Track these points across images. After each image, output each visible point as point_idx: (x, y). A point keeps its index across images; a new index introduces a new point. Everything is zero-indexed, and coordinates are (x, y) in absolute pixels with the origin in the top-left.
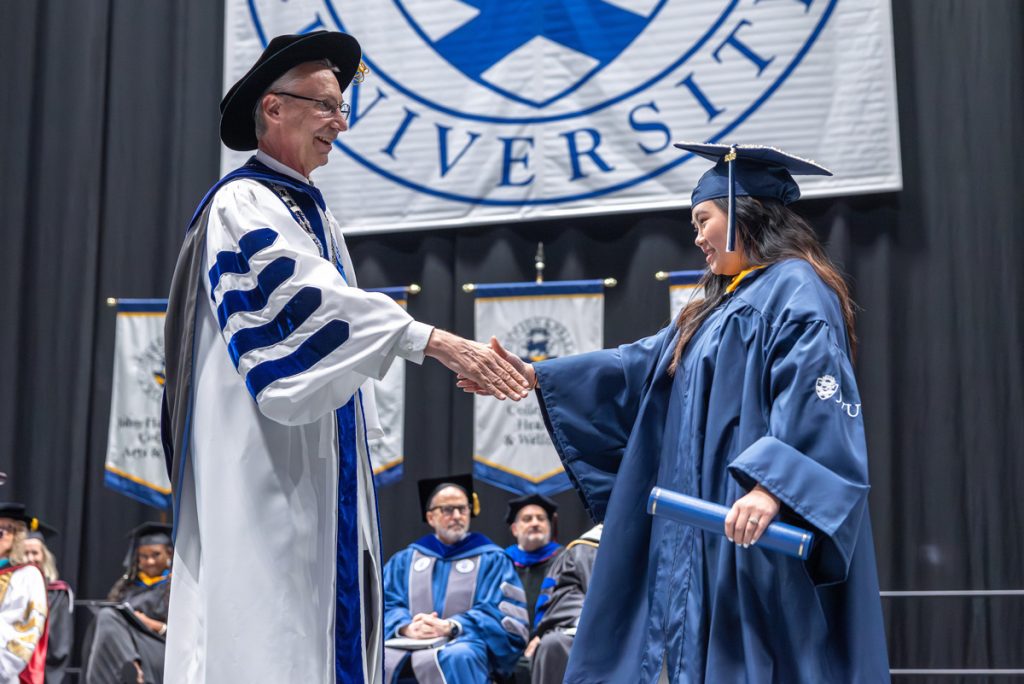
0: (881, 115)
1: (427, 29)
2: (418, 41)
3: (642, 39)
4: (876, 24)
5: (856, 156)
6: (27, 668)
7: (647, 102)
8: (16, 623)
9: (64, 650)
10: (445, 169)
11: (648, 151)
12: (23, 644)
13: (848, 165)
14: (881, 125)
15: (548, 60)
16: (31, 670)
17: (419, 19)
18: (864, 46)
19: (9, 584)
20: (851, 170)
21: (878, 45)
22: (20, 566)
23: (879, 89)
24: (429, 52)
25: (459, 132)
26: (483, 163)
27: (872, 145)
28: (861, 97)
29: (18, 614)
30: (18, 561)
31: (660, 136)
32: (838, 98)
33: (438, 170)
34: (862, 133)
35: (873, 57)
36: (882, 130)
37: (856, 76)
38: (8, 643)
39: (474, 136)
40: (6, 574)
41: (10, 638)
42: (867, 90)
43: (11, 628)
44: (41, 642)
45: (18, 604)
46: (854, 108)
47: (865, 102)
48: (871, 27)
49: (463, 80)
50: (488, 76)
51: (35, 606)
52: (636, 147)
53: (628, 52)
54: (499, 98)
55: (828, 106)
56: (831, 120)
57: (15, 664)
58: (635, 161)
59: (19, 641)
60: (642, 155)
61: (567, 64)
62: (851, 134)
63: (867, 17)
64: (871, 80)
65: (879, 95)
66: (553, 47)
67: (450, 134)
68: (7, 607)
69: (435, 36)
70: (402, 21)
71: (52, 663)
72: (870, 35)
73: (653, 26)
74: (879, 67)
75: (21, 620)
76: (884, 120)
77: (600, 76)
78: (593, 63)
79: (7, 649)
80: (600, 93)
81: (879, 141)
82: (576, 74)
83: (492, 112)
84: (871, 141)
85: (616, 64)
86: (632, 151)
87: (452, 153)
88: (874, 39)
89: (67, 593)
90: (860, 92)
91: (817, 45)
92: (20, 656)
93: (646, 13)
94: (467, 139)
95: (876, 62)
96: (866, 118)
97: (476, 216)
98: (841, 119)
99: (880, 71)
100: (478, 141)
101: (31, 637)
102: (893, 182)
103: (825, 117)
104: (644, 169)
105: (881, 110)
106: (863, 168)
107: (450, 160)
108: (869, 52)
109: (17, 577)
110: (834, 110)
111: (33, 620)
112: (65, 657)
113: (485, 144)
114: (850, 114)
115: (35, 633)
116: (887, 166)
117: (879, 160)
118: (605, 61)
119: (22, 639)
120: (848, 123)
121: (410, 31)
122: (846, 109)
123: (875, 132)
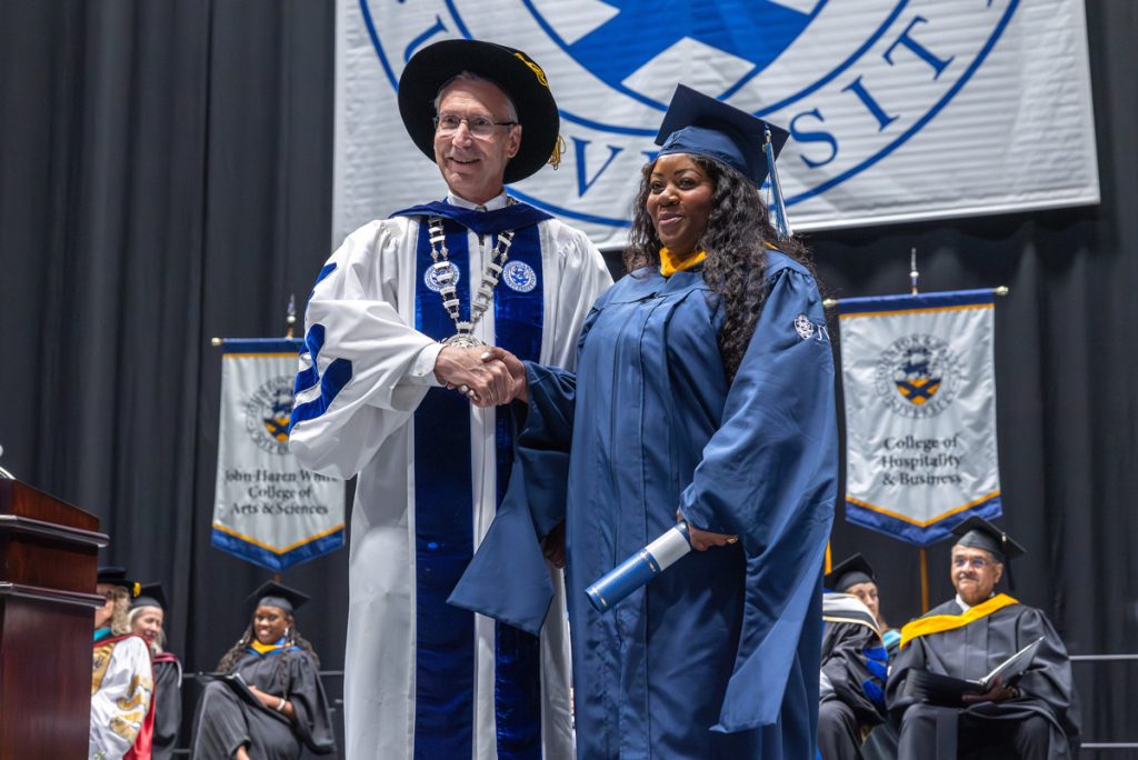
0: (1075, 120)
1: (559, 31)
2: (552, 45)
3: (803, 39)
4: (1068, 16)
5: (1047, 166)
6: (132, 748)
7: (811, 109)
8: (119, 700)
9: (171, 729)
10: (583, 188)
11: (812, 165)
12: (128, 722)
13: (1039, 177)
14: (1075, 131)
15: (697, 64)
16: (137, 751)
17: (552, 21)
18: (1054, 42)
19: (112, 656)
20: (1040, 182)
21: (1070, 41)
22: (124, 637)
23: (1071, 91)
24: (564, 56)
25: (599, 146)
26: (626, 180)
27: (1064, 154)
28: (1051, 100)
30: (123, 632)
31: (826, 146)
32: (1026, 102)
33: (575, 189)
34: (1054, 139)
35: (1064, 54)
36: (1077, 136)
37: (1045, 76)
38: (111, 722)
39: (615, 151)
40: (107, 645)
41: (112, 716)
42: (1059, 92)
43: (114, 706)
44: (148, 719)
45: (121, 678)
46: (1043, 112)
47: (1057, 105)
48: (1061, 21)
49: (604, 88)
50: (628, 83)
51: (141, 681)
52: (799, 160)
53: (787, 54)
54: (643, 108)
55: (1015, 110)
56: (1018, 126)
57: (119, 745)
58: (797, 176)
59: (124, 719)
60: (805, 168)
61: (718, 68)
62: (1040, 141)
63: (1057, 10)
64: (1063, 80)
65: (1073, 97)
66: (703, 49)
67: (588, 149)
68: (110, 681)
69: (569, 41)
70: (533, 23)
71: (159, 742)
72: (1061, 29)
73: (815, 24)
74: (1071, 65)
75: (125, 696)
76: (1079, 125)
77: (756, 81)
78: (749, 66)
79: (111, 728)
80: (757, 100)
81: (1073, 149)
82: (728, 79)
83: (636, 123)
84: (1063, 149)
85: (774, 67)
86: (793, 165)
87: (591, 170)
88: (1065, 34)
89: (175, 666)
90: (1051, 94)
91: (1001, 42)
92: (124, 737)
93: (807, 10)
94: (608, 154)
95: (1069, 60)
96: (1058, 123)
97: (618, 240)
98: (1029, 124)
99: (1072, 70)
100: (620, 155)
101: (136, 715)
102: (1090, 195)
103: (1011, 122)
104: (807, 184)
105: (1076, 114)
106: (1056, 180)
107: (589, 179)
108: (1059, 48)
109: (119, 649)
110: (1022, 115)
111: (139, 696)
112: (172, 737)
113: (629, 158)
114: (1039, 119)
115: (141, 711)
116: (1083, 177)
117: (1074, 170)
118: (761, 65)
119: (127, 717)
120: (1037, 129)
121: (542, 33)
122: (1034, 114)
123: (1067, 138)
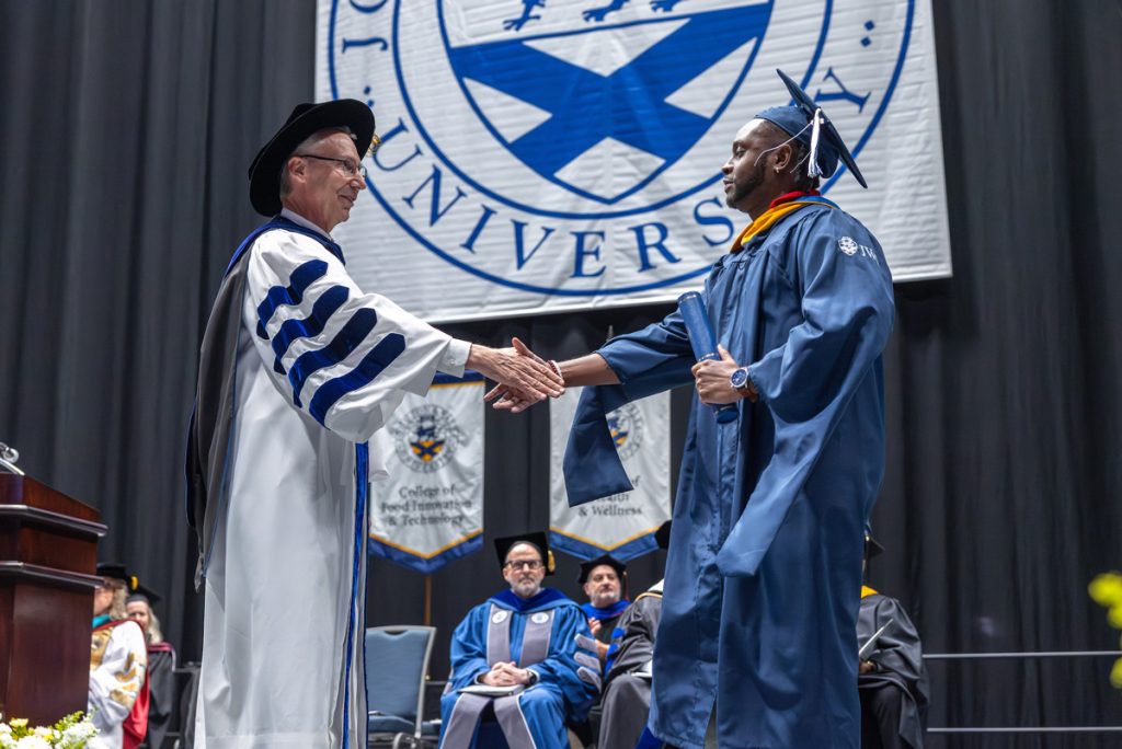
0: (933, 207)
1: (503, 132)
2: (496, 144)
3: (705, 139)
4: (925, 122)
5: (908, 246)
6: (130, 716)
7: (712, 198)
8: (117, 674)
10: (521, 262)
11: (712, 244)
12: (125, 692)
13: (901, 255)
14: (931, 217)
15: (617, 159)
16: (134, 719)
17: (495, 123)
18: (915, 143)
19: (111, 638)
20: (903, 259)
21: (927, 142)
22: (119, 622)
23: (928, 183)
24: (505, 152)
25: (534, 227)
26: (557, 256)
27: (923, 235)
28: (912, 191)
29: (119, 664)
30: (118, 618)
31: (724, 228)
32: (891, 192)
33: (514, 263)
34: (913, 224)
35: (922, 153)
36: (933, 221)
37: (907, 171)
38: (111, 693)
39: (548, 231)
40: (107, 629)
41: (112, 688)
42: (919, 184)
43: (113, 678)
45: (118, 654)
46: (904, 201)
47: (916, 195)
48: (920, 125)
49: (538, 179)
50: (562, 174)
51: (136, 657)
52: (702, 239)
53: (692, 152)
54: (572, 195)
55: (881, 199)
56: (884, 212)
57: (118, 711)
58: (701, 253)
59: (122, 690)
60: (706, 246)
61: (634, 163)
62: (903, 225)
63: (917, 115)
64: (922, 174)
65: (930, 188)
66: (623, 148)
67: (525, 229)
68: (109, 658)
69: (510, 139)
70: (480, 125)
72: (920, 132)
73: (716, 127)
74: (929, 162)
75: (122, 670)
76: (935, 212)
77: (666, 174)
78: (660, 162)
79: (110, 698)
80: (667, 189)
81: (929, 231)
82: (642, 172)
83: (565, 208)
84: (922, 232)
85: (681, 163)
86: (697, 243)
87: (528, 247)
88: (923, 136)
90: (912, 185)
91: (871, 142)
92: (122, 704)
93: (709, 115)
94: (542, 234)
95: (926, 157)
96: (918, 210)
97: (550, 306)
98: (893, 211)
99: (930, 166)
100: (552, 235)
101: (132, 686)
102: (943, 270)
103: (878, 209)
104: (708, 260)
105: (932, 202)
106: (915, 257)
107: (526, 255)
108: (919, 148)
109: (117, 632)
110: (887, 203)
111: (134, 671)
113: (559, 238)
114: (901, 206)
115: (137, 682)
116: (937, 255)
117: (932, 248)
118: (671, 160)
119: (124, 688)
120: (900, 215)
121: (487, 133)
122: (898, 202)
123: (926, 223)
